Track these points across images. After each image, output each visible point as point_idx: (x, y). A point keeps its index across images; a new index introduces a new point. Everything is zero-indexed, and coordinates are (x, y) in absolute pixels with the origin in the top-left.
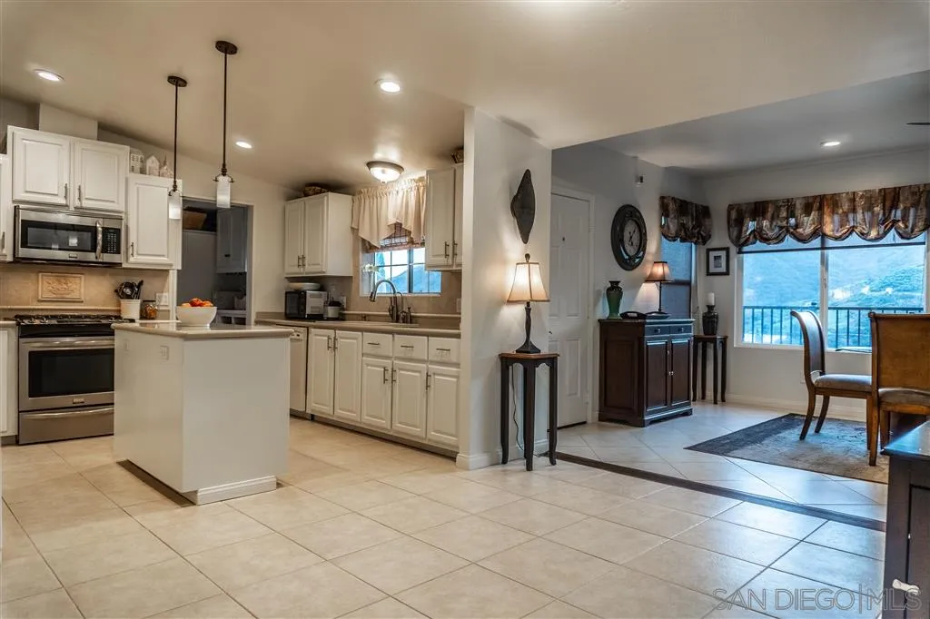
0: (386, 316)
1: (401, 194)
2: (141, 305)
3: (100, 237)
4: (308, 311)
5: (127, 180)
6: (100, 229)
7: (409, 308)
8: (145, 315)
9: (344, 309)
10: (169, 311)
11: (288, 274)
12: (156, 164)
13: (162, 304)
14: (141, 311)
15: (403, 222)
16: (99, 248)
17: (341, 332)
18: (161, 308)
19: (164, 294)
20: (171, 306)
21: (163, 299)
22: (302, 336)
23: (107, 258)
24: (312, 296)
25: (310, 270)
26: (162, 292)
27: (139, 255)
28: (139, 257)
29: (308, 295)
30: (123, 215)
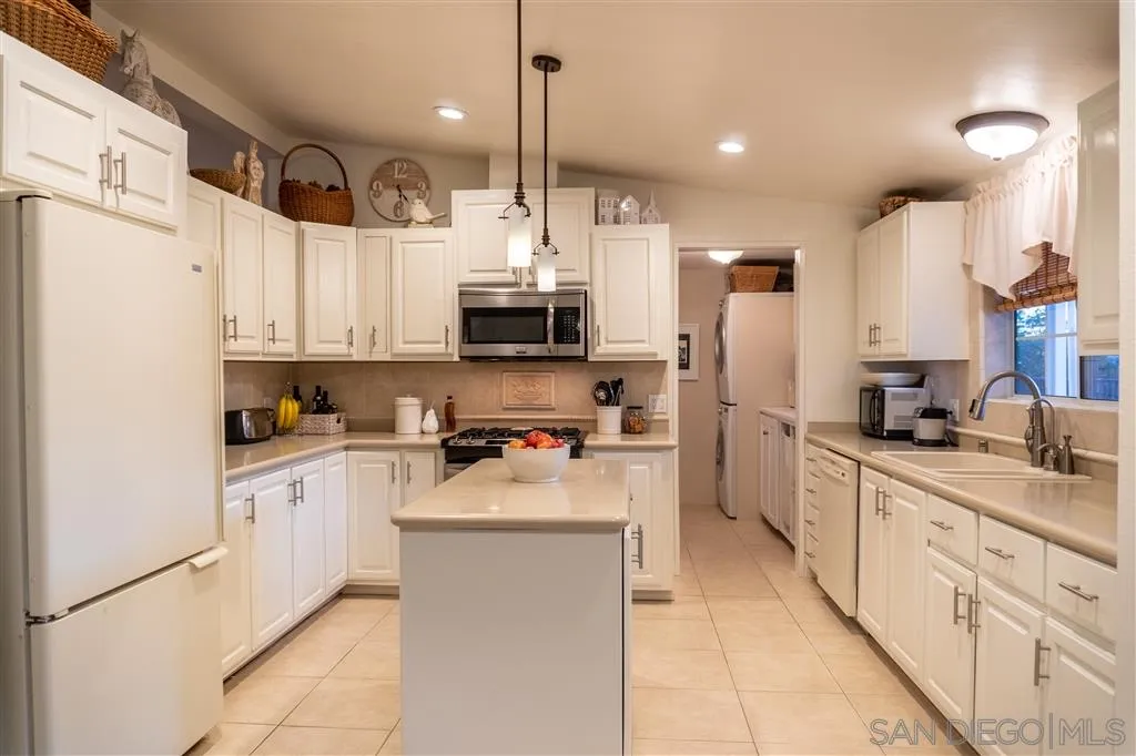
0: (1020, 446)
1: (1049, 176)
2: (623, 414)
3: (551, 321)
4: (889, 425)
5: (591, 236)
6: (552, 310)
7: (1068, 438)
8: (627, 429)
9: (955, 424)
10: (667, 421)
11: (863, 356)
12: (636, 206)
13: (657, 410)
14: (623, 421)
15: (1053, 240)
16: (550, 336)
17: (897, 482)
18: (656, 417)
19: (662, 396)
20: (670, 413)
21: (659, 404)
22: (850, 479)
23: (565, 349)
24: (896, 397)
25: (888, 350)
26: (658, 393)
27: (608, 342)
28: (610, 346)
29: (888, 397)
30: (587, 288)
